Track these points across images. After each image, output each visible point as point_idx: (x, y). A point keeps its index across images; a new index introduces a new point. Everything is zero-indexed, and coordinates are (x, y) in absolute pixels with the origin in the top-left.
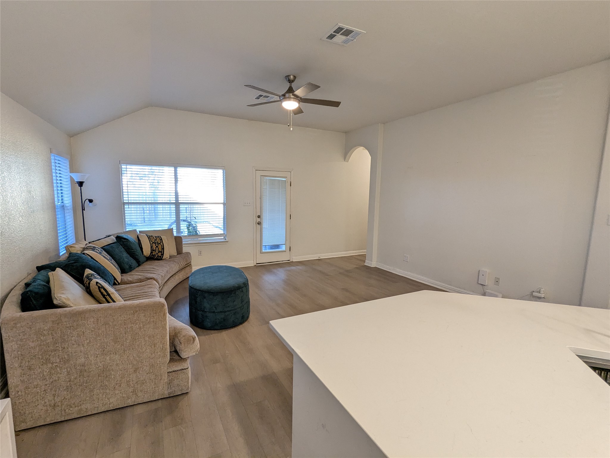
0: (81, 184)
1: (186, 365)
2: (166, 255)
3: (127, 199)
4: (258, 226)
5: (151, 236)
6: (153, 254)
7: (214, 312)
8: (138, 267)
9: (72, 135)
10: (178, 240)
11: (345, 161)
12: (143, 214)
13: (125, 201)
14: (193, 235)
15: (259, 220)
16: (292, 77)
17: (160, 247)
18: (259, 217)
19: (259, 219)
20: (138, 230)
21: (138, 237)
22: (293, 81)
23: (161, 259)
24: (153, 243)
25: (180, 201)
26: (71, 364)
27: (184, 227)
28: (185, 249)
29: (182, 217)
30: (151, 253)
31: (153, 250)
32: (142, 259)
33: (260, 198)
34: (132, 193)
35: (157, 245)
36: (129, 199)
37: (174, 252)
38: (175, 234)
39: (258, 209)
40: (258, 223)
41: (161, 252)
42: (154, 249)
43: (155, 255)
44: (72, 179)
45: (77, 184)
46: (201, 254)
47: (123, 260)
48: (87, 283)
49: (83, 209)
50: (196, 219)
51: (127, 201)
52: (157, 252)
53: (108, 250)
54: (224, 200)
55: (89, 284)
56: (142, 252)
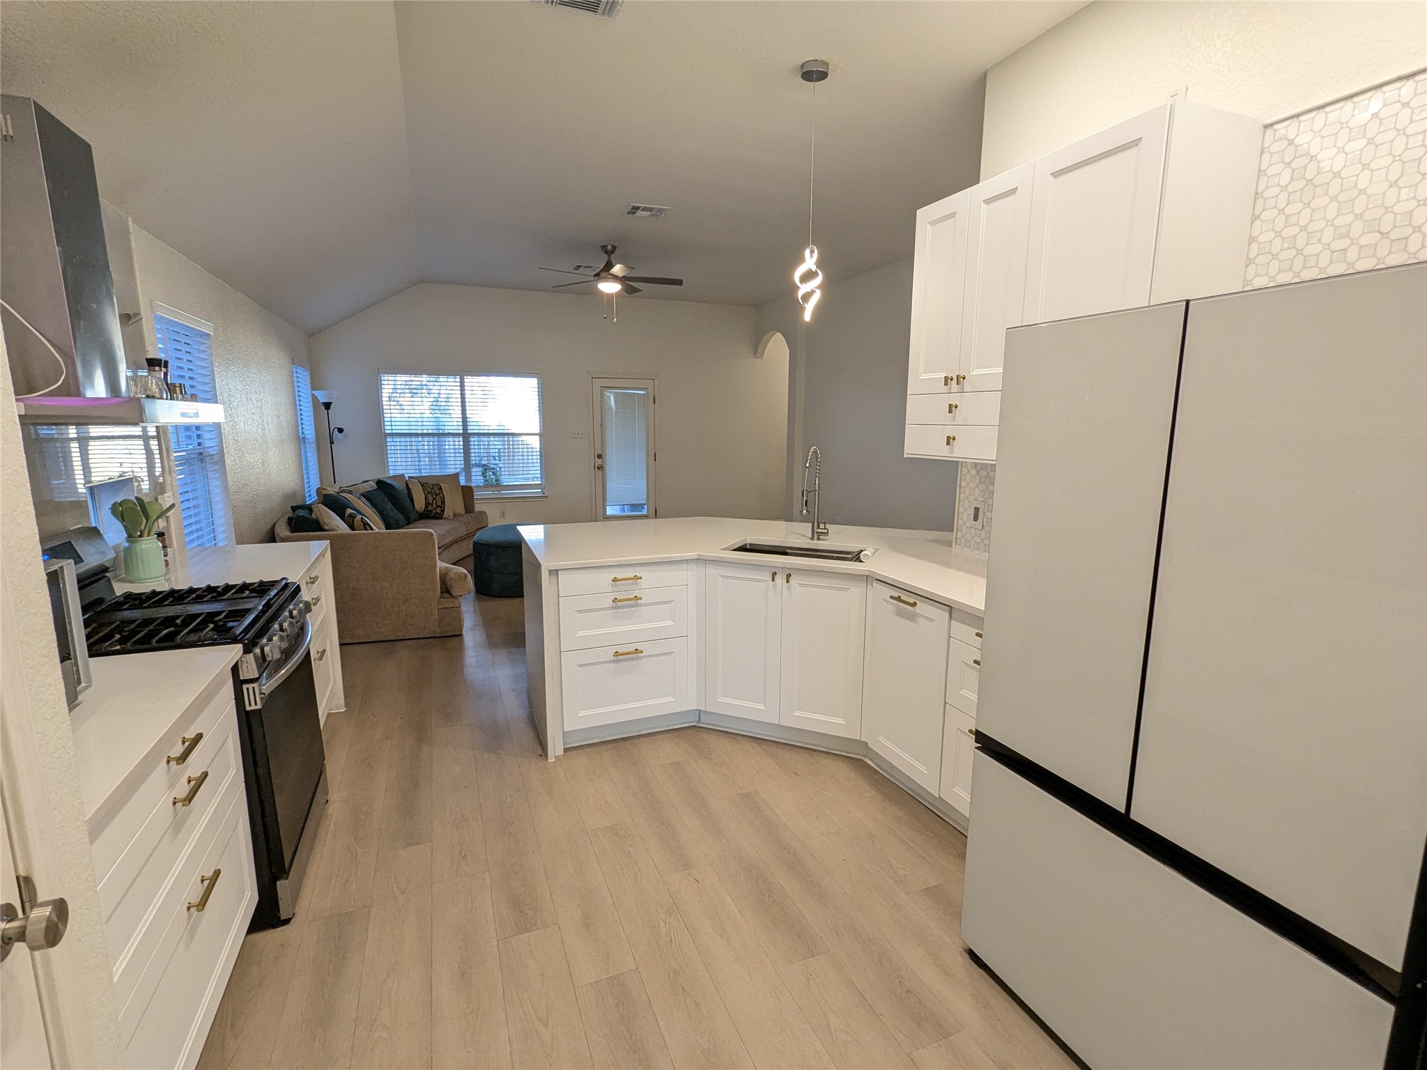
0: (327, 406)
1: (457, 602)
2: (448, 512)
3: (390, 428)
4: (599, 473)
5: (426, 483)
6: (429, 509)
7: (503, 573)
8: (407, 525)
9: (311, 334)
10: (467, 492)
11: (755, 356)
12: (417, 463)
13: (387, 432)
14: (492, 486)
15: (599, 462)
16: (609, 247)
17: (438, 498)
18: (599, 456)
19: (600, 460)
20: (406, 476)
21: (407, 484)
22: (612, 252)
23: (441, 518)
24: (429, 493)
25: (469, 431)
26: (344, 587)
27: (476, 472)
28: (478, 507)
29: (474, 460)
30: (426, 507)
31: (429, 504)
32: (413, 515)
33: (601, 425)
34: (397, 419)
35: (434, 496)
36: (394, 428)
37: (461, 509)
38: (463, 482)
39: (598, 444)
40: (598, 468)
41: (441, 507)
42: (431, 502)
43: (431, 510)
44: (314, 398)
45: (323, 407)
46: (504, 516)
47: (387, 512)
48: (351, 521)
49: (332, 443)
50: (495, 459)
51: (390, 432)
52: (434, 506)
53: (368, 496)
54: (540, 429)
55: (353, 521)
56: (413, 505)
